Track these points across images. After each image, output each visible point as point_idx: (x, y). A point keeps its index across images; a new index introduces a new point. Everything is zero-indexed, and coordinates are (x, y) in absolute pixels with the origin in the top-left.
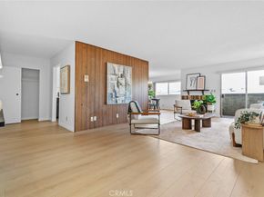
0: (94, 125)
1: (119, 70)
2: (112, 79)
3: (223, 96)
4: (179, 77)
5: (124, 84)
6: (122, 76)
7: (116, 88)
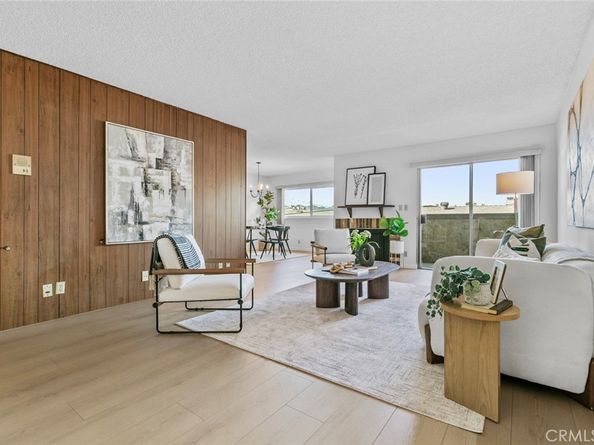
0: (58, 308)
1: (149, 146)
2: (124, 172)
3: (422, 220)
4: (331, 176)
5: (167, 186)
6: (159, 164)
7: (140, 198)
